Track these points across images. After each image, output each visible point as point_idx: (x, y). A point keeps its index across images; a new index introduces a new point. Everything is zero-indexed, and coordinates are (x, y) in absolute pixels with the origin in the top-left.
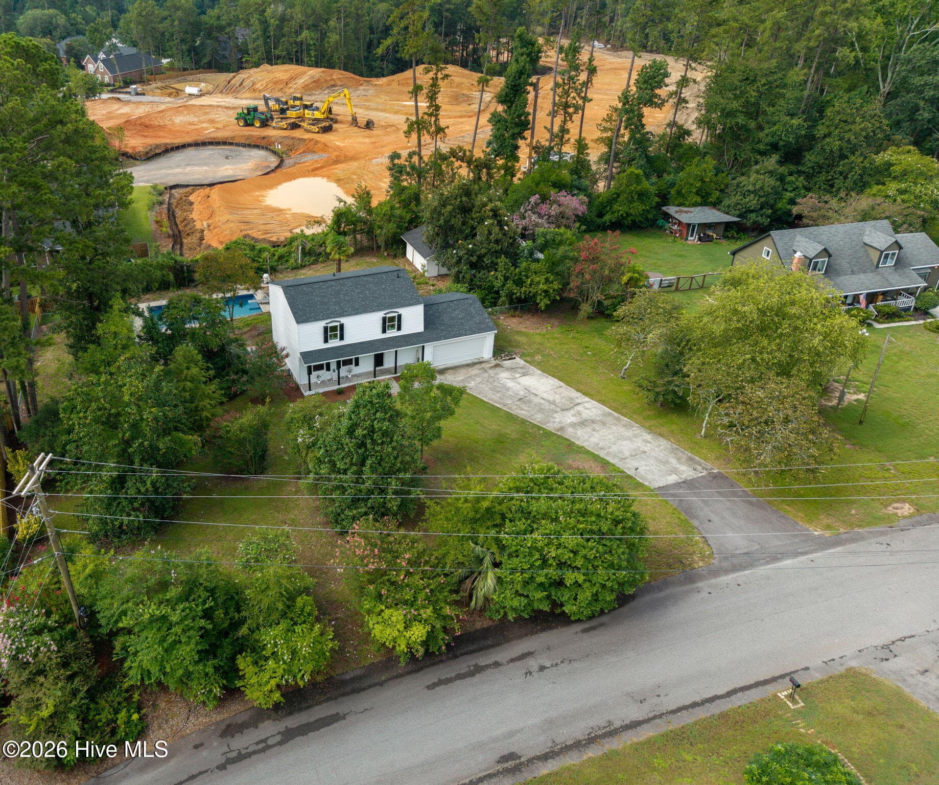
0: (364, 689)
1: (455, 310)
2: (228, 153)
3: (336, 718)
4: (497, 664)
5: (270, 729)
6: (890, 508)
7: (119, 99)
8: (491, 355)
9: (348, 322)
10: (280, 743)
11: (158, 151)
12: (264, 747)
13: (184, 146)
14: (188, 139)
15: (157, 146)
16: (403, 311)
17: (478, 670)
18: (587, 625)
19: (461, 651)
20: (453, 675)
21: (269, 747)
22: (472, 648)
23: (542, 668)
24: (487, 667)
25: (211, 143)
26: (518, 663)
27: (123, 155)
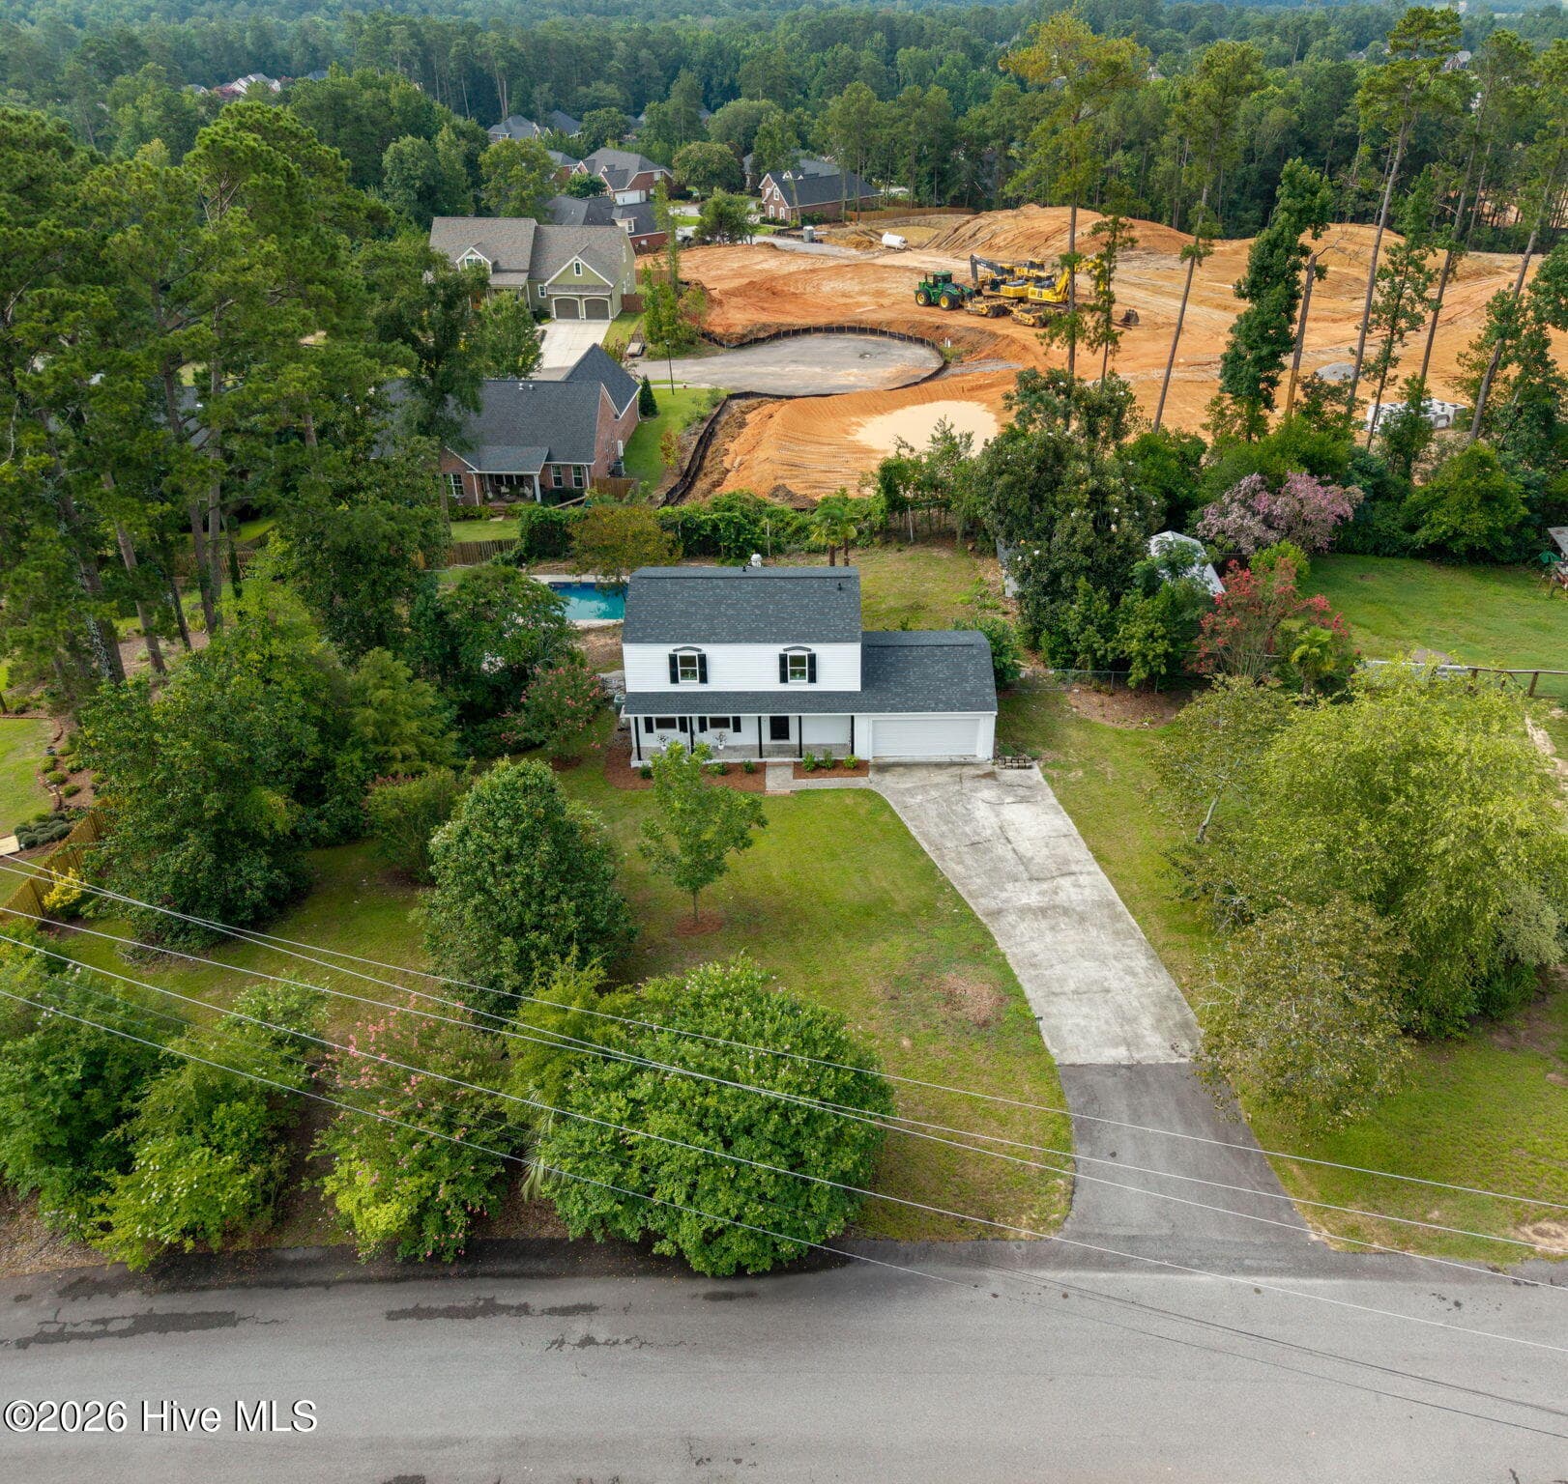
0: (298, 1285)
1: (937, 662)
2: (869, 348)
3: (226, 1320)
4: (523, 1309)
5: (130, 1303)
6: (1528, 1230)
7: (773, 246)
8: (991, 755)
9: (718, 655)
10: (122, 1334)
11: (762, 335)
12: (101, 1331)
13: (807, 331)
14: (822, 320)
15: (765, 327)
16: (820, 650)
17: (490, 1309)
18: (723, 1287)
19: (487, 1268)
20: (444, 1305)
21: (105, 1334)
22: (507, 1267)
23: (588, 1341)
24: (506, 1309)
25: (852, 330)
26: (557, 1319)
27: (704, 335)
